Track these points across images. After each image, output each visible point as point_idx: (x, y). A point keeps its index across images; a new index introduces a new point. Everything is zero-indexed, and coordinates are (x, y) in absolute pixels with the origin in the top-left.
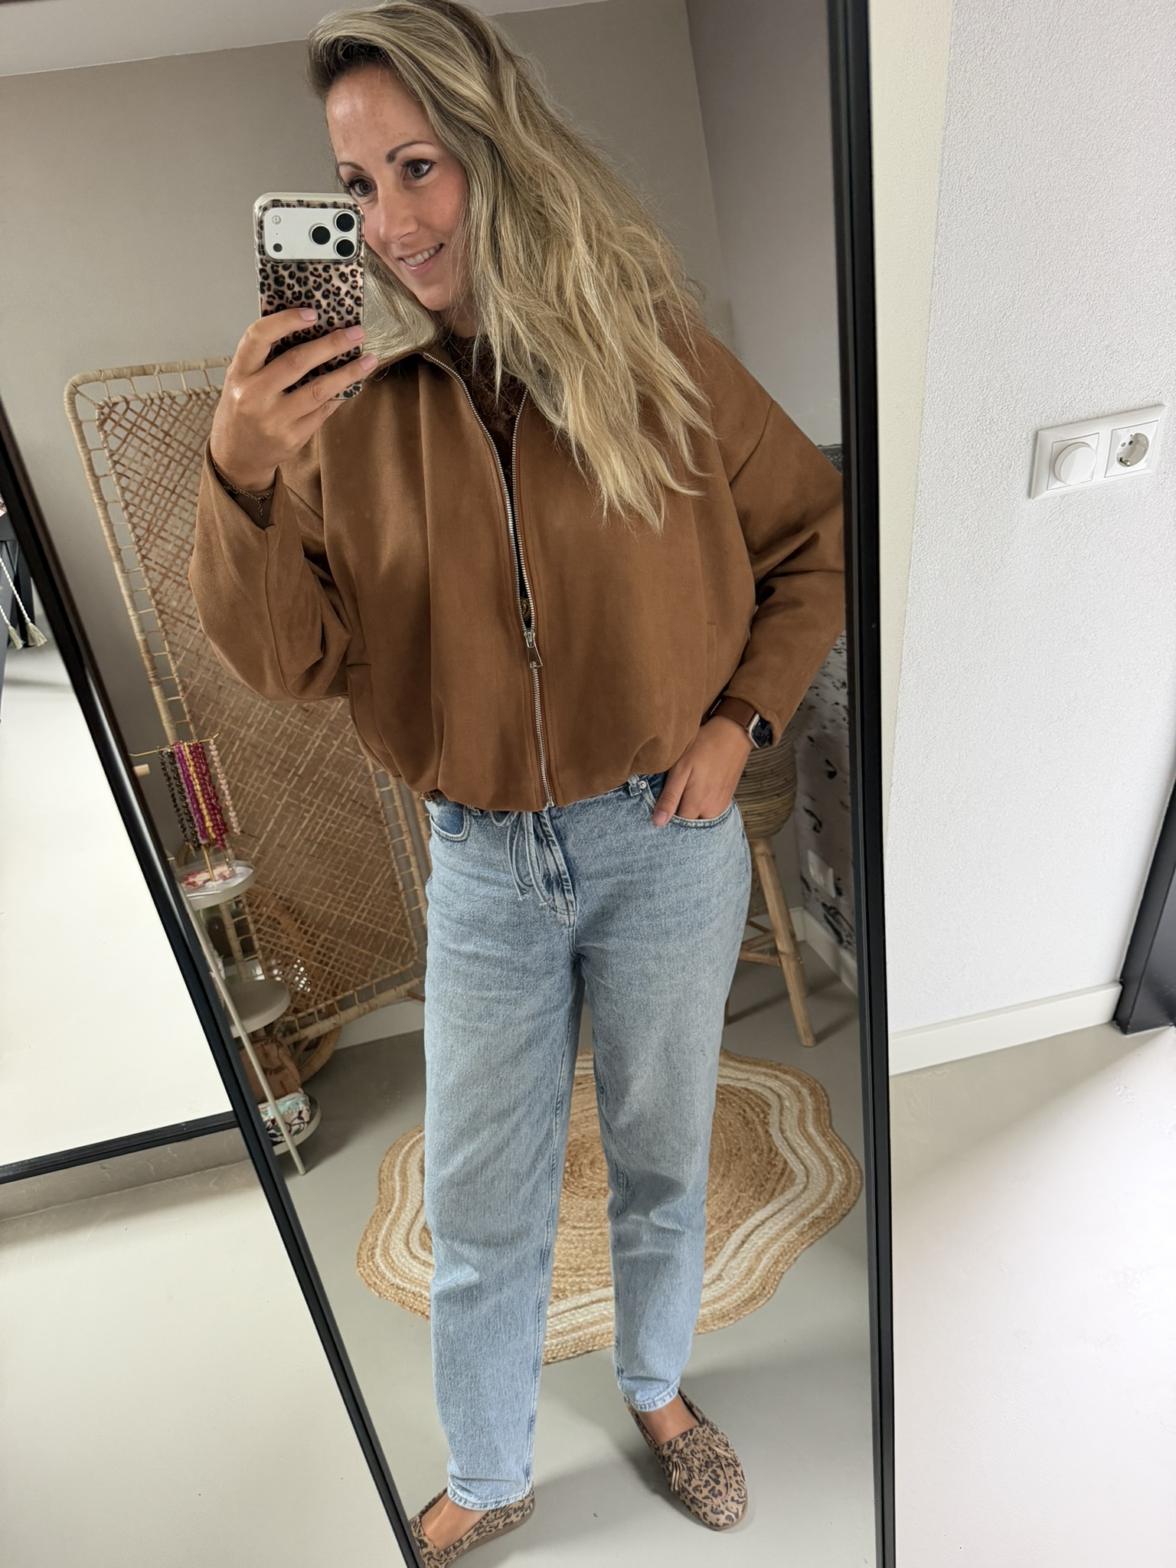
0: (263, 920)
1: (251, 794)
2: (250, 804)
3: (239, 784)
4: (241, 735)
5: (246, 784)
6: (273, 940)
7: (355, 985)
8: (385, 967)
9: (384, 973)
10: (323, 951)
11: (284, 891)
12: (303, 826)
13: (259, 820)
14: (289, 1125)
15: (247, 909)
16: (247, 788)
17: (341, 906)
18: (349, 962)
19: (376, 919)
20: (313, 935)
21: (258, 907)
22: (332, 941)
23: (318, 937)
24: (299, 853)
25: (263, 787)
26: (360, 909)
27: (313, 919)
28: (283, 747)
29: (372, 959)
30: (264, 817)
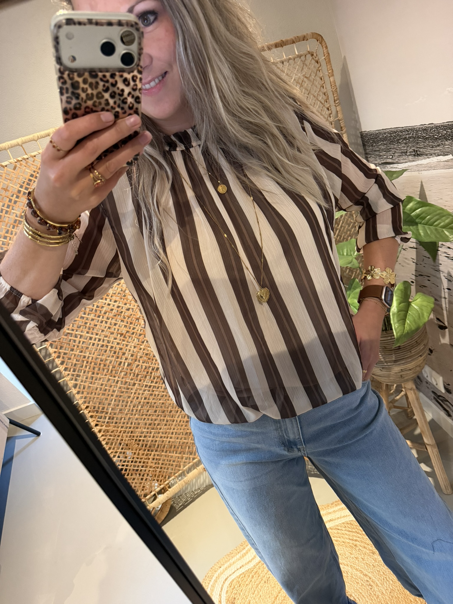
1: (98, 389)
3: (90, 385)
4: (86, 358)
5: (95, 383)
6: (126, 463)
7: (175, 474)
8: (190, 458)
9: (189, 463)
10: (154, 461)
12: (131, 398)
13: (106, 401)
16: (95, 386)
17: (160, 435)
18: (169, 463)
19: (180, 436)
20: (146, 455)
22: (158, 455)
23: (150, 455)
25: (105, 383)
26: (171, 433)
28: (112, 357)
29: (182, 458)
30: (108, 399)
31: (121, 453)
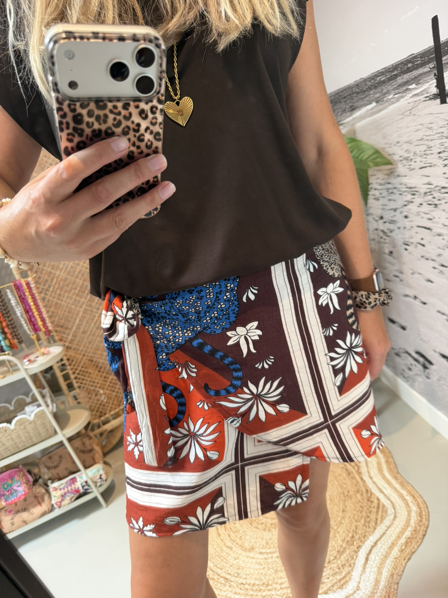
0: (77, 372)
1: (65, 307)
2: (65, 311)
3: (58, 301)
4: (57, 275)
5: (62, 301)
6: (84, 382)
10: (111, 385)
11: (88, 356)
12: (95, 320)
13: (71, 320)
14: (95, 483)
15: (69, 367)
16: (63, 303)
20: (105, 377)
21: (74, 365)
23: (108, 378)
24: (94, 335)
25: (71, 302)
27: (105, 369)
28: (80, 279)
30: (74, 318)
31: (80, 371)
